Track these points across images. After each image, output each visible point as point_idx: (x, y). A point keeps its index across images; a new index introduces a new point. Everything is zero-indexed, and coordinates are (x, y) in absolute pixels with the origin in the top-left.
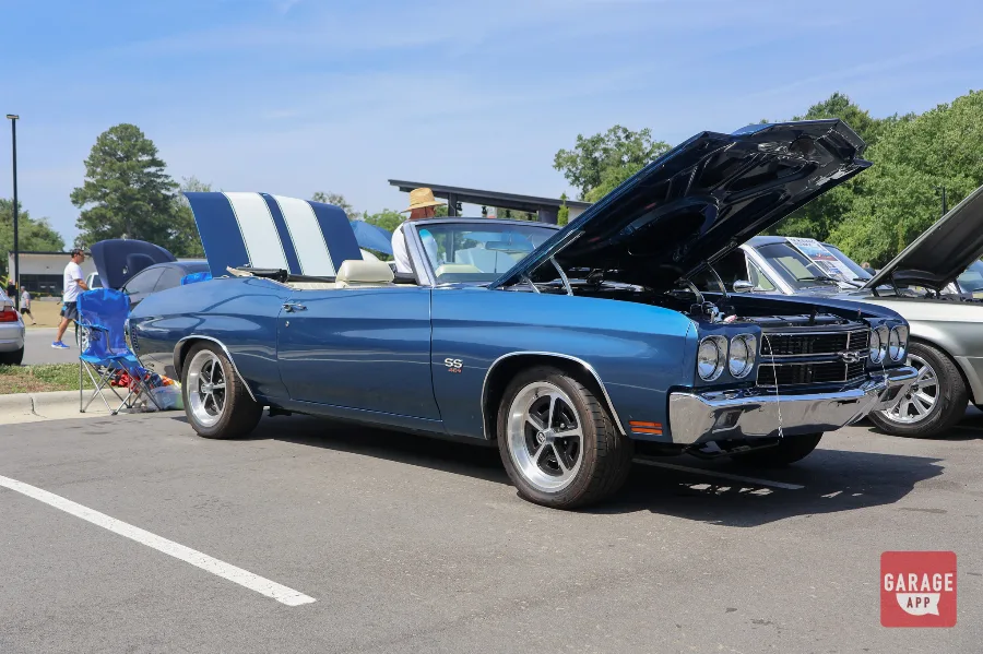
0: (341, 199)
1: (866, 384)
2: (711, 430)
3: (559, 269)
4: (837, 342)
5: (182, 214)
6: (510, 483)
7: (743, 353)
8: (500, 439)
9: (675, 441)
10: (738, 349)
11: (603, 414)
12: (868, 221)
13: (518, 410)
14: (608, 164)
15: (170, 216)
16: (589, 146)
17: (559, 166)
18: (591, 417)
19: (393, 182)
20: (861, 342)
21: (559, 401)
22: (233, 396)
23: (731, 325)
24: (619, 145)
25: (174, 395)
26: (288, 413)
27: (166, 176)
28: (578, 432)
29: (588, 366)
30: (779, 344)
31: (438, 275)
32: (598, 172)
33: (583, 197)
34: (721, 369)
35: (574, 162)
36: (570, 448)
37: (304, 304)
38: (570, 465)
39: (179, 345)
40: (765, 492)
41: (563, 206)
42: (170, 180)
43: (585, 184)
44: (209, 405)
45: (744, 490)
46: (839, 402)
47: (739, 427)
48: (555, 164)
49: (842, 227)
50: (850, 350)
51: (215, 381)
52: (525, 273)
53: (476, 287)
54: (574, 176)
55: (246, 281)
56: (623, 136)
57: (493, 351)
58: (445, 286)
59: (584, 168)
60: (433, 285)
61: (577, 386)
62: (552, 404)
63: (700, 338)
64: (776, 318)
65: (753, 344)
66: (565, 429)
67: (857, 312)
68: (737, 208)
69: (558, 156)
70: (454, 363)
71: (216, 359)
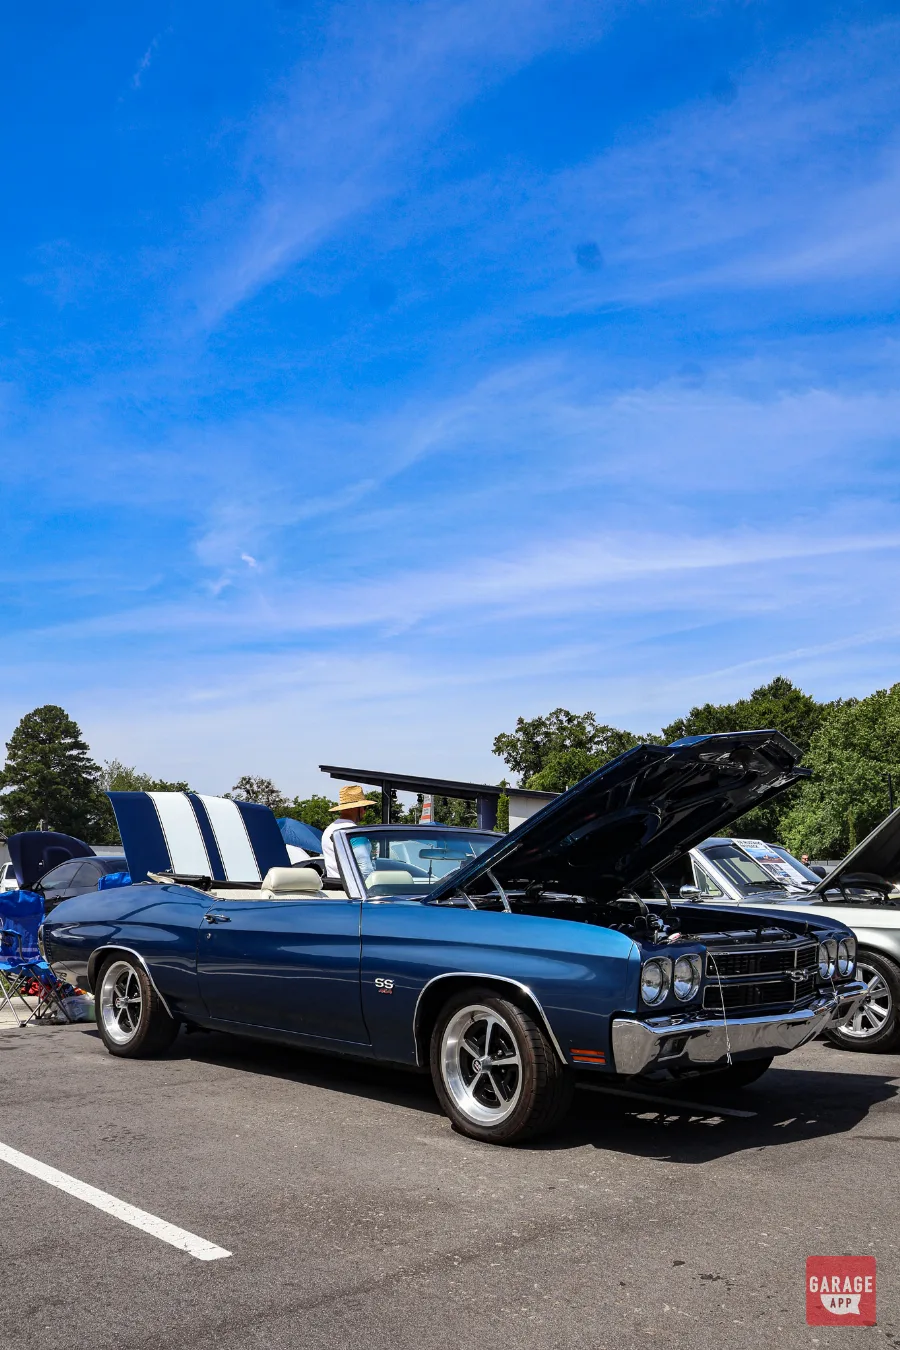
0: (269, 784)
1: (815, 1003)
2: (657, 1058)
3: (496, 883)
4: (783, 960)
5: (102, 799)
6: (444, 1113)
7: (688, 976)
8: (433, 1067)
9: (618, 1071)
10: (683, 970)
11: (543, 1041)
12: (818, 807)
13: (453, 1033)
14: (550, 748)
15: (90, 800)
16: (529, 729)
17: (498, 750)
18: (530, 1044)
19: (324, 768)
20: (809, 958)
21: (496, 1026)
22: (149, 1013)
23: (675, 945)
24: (562, 729)
25: (86, 1006)
26: (208, 1031)
27: (89, 760)
28: (516, 1060)
29: (526, 989)
30: (726, 964)
31: (368, 887)
32: (539, 757)
33: (524, 783)
34: (666, 993)
35: (514, 747)
36: (508, 1077)
37: (229, 915)
38: (508, 1096)
39: (93, 955)
40: (715, 1121)
41: (502, 795)
42: (92, 763)
43: (527, 769)
44: (123, 1021)
45: (693, 1118)
46: (789, 1024)
47: (686, 1054)
48: (494, 748)
49: (792, 814)
50: (798, 968)
51: (131, 995)
52: (461, 887)
53: (409, 901)
54: (515, 760)
55: (166, 888)
56: (564, 719)
57: (428, 971)
58: (376, 900)
59: (525, 753)
60: (364, 898)
61: (515, 1010)
62: (489, 1029)
63: (643, 958)
64: (721, 935)
65: (698, 965)
66: (502, 1056)
67: (804, 924)
68: (679, 817)
69: (498, 739)
70: (385, 984)
71: (132, 971)
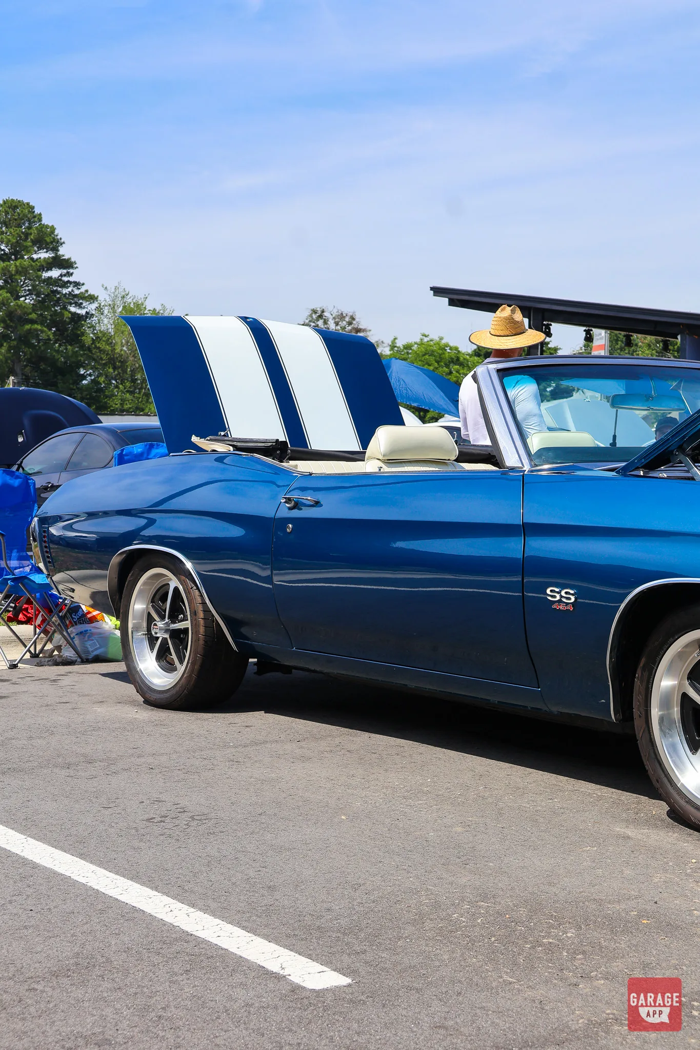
0: (350, 317)
5: (102, 345)
6: (655, 795)
8: (639, 722)
13: (669, 673)
15: (83, 347)
19: (438, 292)
22: (201, 642)
25: (105, 638)
31: (533, 450)
37: (319, 496)
39: (116, 560)
51: (174, 618)
52: (678, 448)
53: (597, 471)
55: (221, 458)
57: (629, 575)
58: (546, 470)
60: (527, 468)
70: (561, 595)
71: (174, 583)
